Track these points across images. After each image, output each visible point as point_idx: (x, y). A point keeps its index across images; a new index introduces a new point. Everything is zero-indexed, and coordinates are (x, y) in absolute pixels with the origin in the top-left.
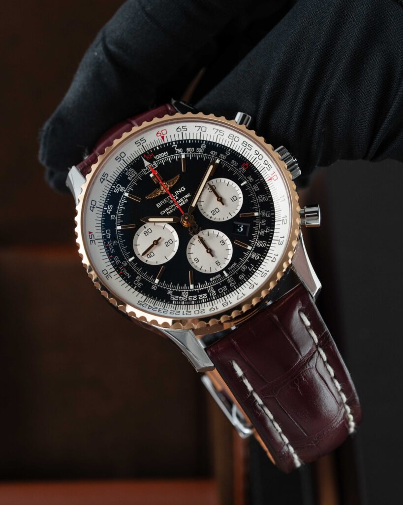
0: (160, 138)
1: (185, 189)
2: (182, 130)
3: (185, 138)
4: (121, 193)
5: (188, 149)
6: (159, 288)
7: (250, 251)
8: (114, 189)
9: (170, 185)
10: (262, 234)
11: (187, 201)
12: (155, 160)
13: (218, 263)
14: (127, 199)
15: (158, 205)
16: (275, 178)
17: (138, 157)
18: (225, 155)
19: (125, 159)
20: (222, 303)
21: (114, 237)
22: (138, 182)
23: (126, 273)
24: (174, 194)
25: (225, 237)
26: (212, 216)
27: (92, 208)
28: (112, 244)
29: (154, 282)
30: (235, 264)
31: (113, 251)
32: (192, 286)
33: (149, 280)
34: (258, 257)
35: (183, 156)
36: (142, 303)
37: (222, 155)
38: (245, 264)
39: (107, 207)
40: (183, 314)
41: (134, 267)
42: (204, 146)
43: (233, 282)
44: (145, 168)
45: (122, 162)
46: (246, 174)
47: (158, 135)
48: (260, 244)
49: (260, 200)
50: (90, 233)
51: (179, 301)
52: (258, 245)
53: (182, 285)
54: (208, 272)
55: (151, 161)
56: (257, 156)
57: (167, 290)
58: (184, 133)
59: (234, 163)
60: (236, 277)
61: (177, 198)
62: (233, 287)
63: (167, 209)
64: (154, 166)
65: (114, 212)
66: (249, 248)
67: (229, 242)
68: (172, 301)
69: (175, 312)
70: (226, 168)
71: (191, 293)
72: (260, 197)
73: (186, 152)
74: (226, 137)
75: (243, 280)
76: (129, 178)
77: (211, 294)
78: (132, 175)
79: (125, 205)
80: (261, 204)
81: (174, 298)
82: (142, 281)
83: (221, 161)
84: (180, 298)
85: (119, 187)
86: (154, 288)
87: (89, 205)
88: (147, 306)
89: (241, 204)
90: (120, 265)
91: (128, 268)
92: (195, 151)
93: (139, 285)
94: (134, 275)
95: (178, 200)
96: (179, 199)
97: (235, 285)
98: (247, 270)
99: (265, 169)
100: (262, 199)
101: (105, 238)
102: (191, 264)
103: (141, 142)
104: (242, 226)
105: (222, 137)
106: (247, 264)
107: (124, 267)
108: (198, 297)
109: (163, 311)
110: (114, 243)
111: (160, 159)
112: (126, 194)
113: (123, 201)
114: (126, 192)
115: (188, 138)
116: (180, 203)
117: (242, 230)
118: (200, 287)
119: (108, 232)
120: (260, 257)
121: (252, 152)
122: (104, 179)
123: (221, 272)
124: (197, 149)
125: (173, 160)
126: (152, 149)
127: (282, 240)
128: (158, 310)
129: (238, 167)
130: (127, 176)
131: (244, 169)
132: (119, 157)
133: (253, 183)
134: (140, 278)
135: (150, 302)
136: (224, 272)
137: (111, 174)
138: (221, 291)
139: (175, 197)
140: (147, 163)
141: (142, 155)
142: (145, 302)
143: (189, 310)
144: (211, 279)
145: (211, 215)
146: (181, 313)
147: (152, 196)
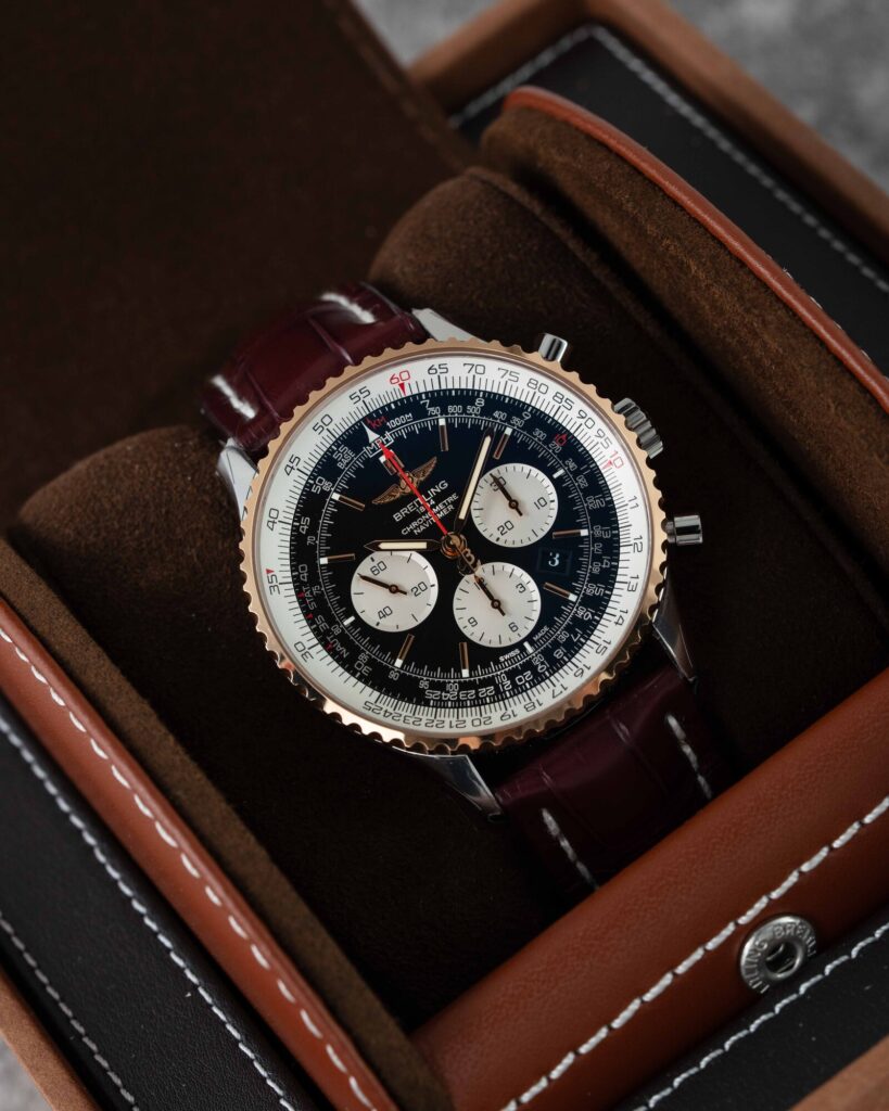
0: (397, 387)
1: (446, 485)
2: (439, 371)
3: (443, 387)
4: (326, 494)
5: (450, 409)
6: (402, 676)
7: (574, 603)
8: (311, 485)
9: (418, 477)
10: (596, 571)
11: (451, 507)
12: (389, 430)
13: (513, 627)
14: (337, 504)
15: (397, 517)
16: (618, 463)
17: (356, 424)
18: (522, 418)
19: (330, 427)
20: (523, 703)
21: (314, 579)
22: (358, 471)
23: (339, 647)
24: (427, 496)
25: (526, 578)
26: (500, 536)
27: (271, 524)
28: (312, 593)
29: (393, 664)
30: (546, 629)
31: (313, 606)
32: (465, 673)
33: (384, 660)
34: (590, 616)
35: (442, 422)
36: (373, 707)
37: (515, 420)
38: (565, 629)
39: (299, 521)
40: (451, 727)
41: (354, 635)
42: (480, 402)
43: (542, 663)
44: (370, 445)
45: (325, 433)
46: (563, 456)
47: (393, 381)
48: (592, 590)
49: (591, 505)
50: (268, 571)
51: (441, 700)
52: (588, 591)
53: (446, 670)
54: (495, 644)
55: (381, 431)
56: (583, 421)
57: (417, 681)
58: (443, 377)
59: (540, 434)
60: (547, 654)
61: (433, 502)
62: (544, 673)
63: (414, 524)
64: (387, 441)
65: (313, 530)
66: (572, 597)
67: (532, 586)
68: (429, 700)
69: (436, 722)
70: (524, 444)
71: (465, 686)
72: (590, 499)
73: (447, 414)
74: (522, 384)
75: (562, 659)
76: (340, 465)
77: (503, 686)
78: (345, 458)
79: (333, 516)
80: (592, 512)
81: (432, 695)
82: (371, 662)
83: (514, 431)
84: (443, 694)
85: (320, 481)
86: (393, 676)
87: (266, 518)
88: (382, 712)
89: (554, 513)
90: (328, 632)
91: (343, 638)
92: (465, 411)
93: (365, 670)
94: (355, 652)
95: (433, 506)
96: (437, 504)
97: (547, 670)
98: (569, 639)
99: (600, 445)
100: (594, 503)
101: (296, 580)
102: (461, 628)
103: (362, 396)
104: (557, 556)
105: (515, 385)
106: (569, 629)
107: (335, 637)
108: (477, 693)
109: (411, 720)
110: (314, 589)
111: (397, 426)
112: (336, 496)
113: (329, 509)
114: (335, 491)
115: (450, 387)
116: (439, 512)
117: (557, 563)
118: (481, 674)
119: (303, 569)
120: (593, 615)
121: (574, 414)
122: (292, 468)
123: (519, 645)
124: (469, 407)
125: (424, 430)
126: (382, 408)
127: (634, 582)
128: (402, 718)
129: (547, 442)
130: (336, 461)
131: (558, 446)
132: (321, 424)
133: (576, 473)
134: (366, 658)
135: (388, 703)
136: (526, 645)
137: (305, 456)
138: (520, 680)
139: (429, 502)
140: (372, 436)
141: (364, 419)
142: (378, 704)
143: (460, 718)
144: (502, 659)
145: (498, 534)
146: (447, 724)
147: (385, 499)
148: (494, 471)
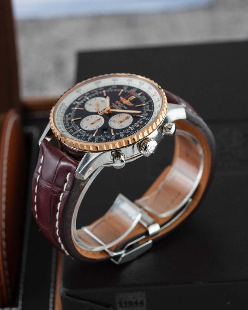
0: (153, 94)
2: (158, 101)
3: (154, 103)
4: (123, 89)
5: (148, 106)
6: (72, 110)
7: (92, 136)
9: (128, 103)
10: (102, 138)
13: (86, 127)
17: (142, 91)
18: (146, 118)
23: (80, 98)
25: (100, 126)
27: (113, 80)
28: (95, 91)
30: (85, 132)
31: (92, 92)
32: (73, 120)
33: (77, 106)
34: (89, 139)
35: (144, 105)
36: (63, 105)
39: (115, 86)
40: (57, 118)
41: (84, 100)
43: (76, 133)
44: (137, 94)
45: (139, 85)
46: (135, 127)
47: (155, 93)
48: (96, 139)
49: (121, 135)
50: (100, 81)
53: (74, 117)
54: (81, 124)
55: (141, 95)
57: (71, 113)
59: (141, 122)
60: (78, 134)
62: (73, 134)
64: (138, 97)
65: (112, 88)
67: (98, 128)
70: (138, 120)
71: (70, 121)
72: (123, 134)
75: (77, 136)
77: (69, 127)
80: (119, 135)
81: (67, 116)
82: (76, 104)
83: (142, 118)
84: (67, 118)
85: (126, 87)
86: (72, 108)
89: (119, 128)
90: (85, 96)
94: (79, 101)
98: (82, 137)
101: (99, 88)
102: (86, 117)
103: (150, 89)
107: (83, 97)
108: (67, 123)
109: (60, 112)
111: (143, 98)
113: (119, 90)
118: (73, 123)
119: (102, 89)
122: (129, 81)
123: (81, 128)
124: (149, 109)
125: (142, 102)
126: (147, 94)
130: (132, 89)
131: (138, 126)
132: (142, 83)
133: (130, 131)
136: (81, 129)
138: (71, 130)
140: (140, 94)
141: (144, 92)
144: (77, 126)
145: (112, 120)
147: (121, 98)
148: (131, 116)
